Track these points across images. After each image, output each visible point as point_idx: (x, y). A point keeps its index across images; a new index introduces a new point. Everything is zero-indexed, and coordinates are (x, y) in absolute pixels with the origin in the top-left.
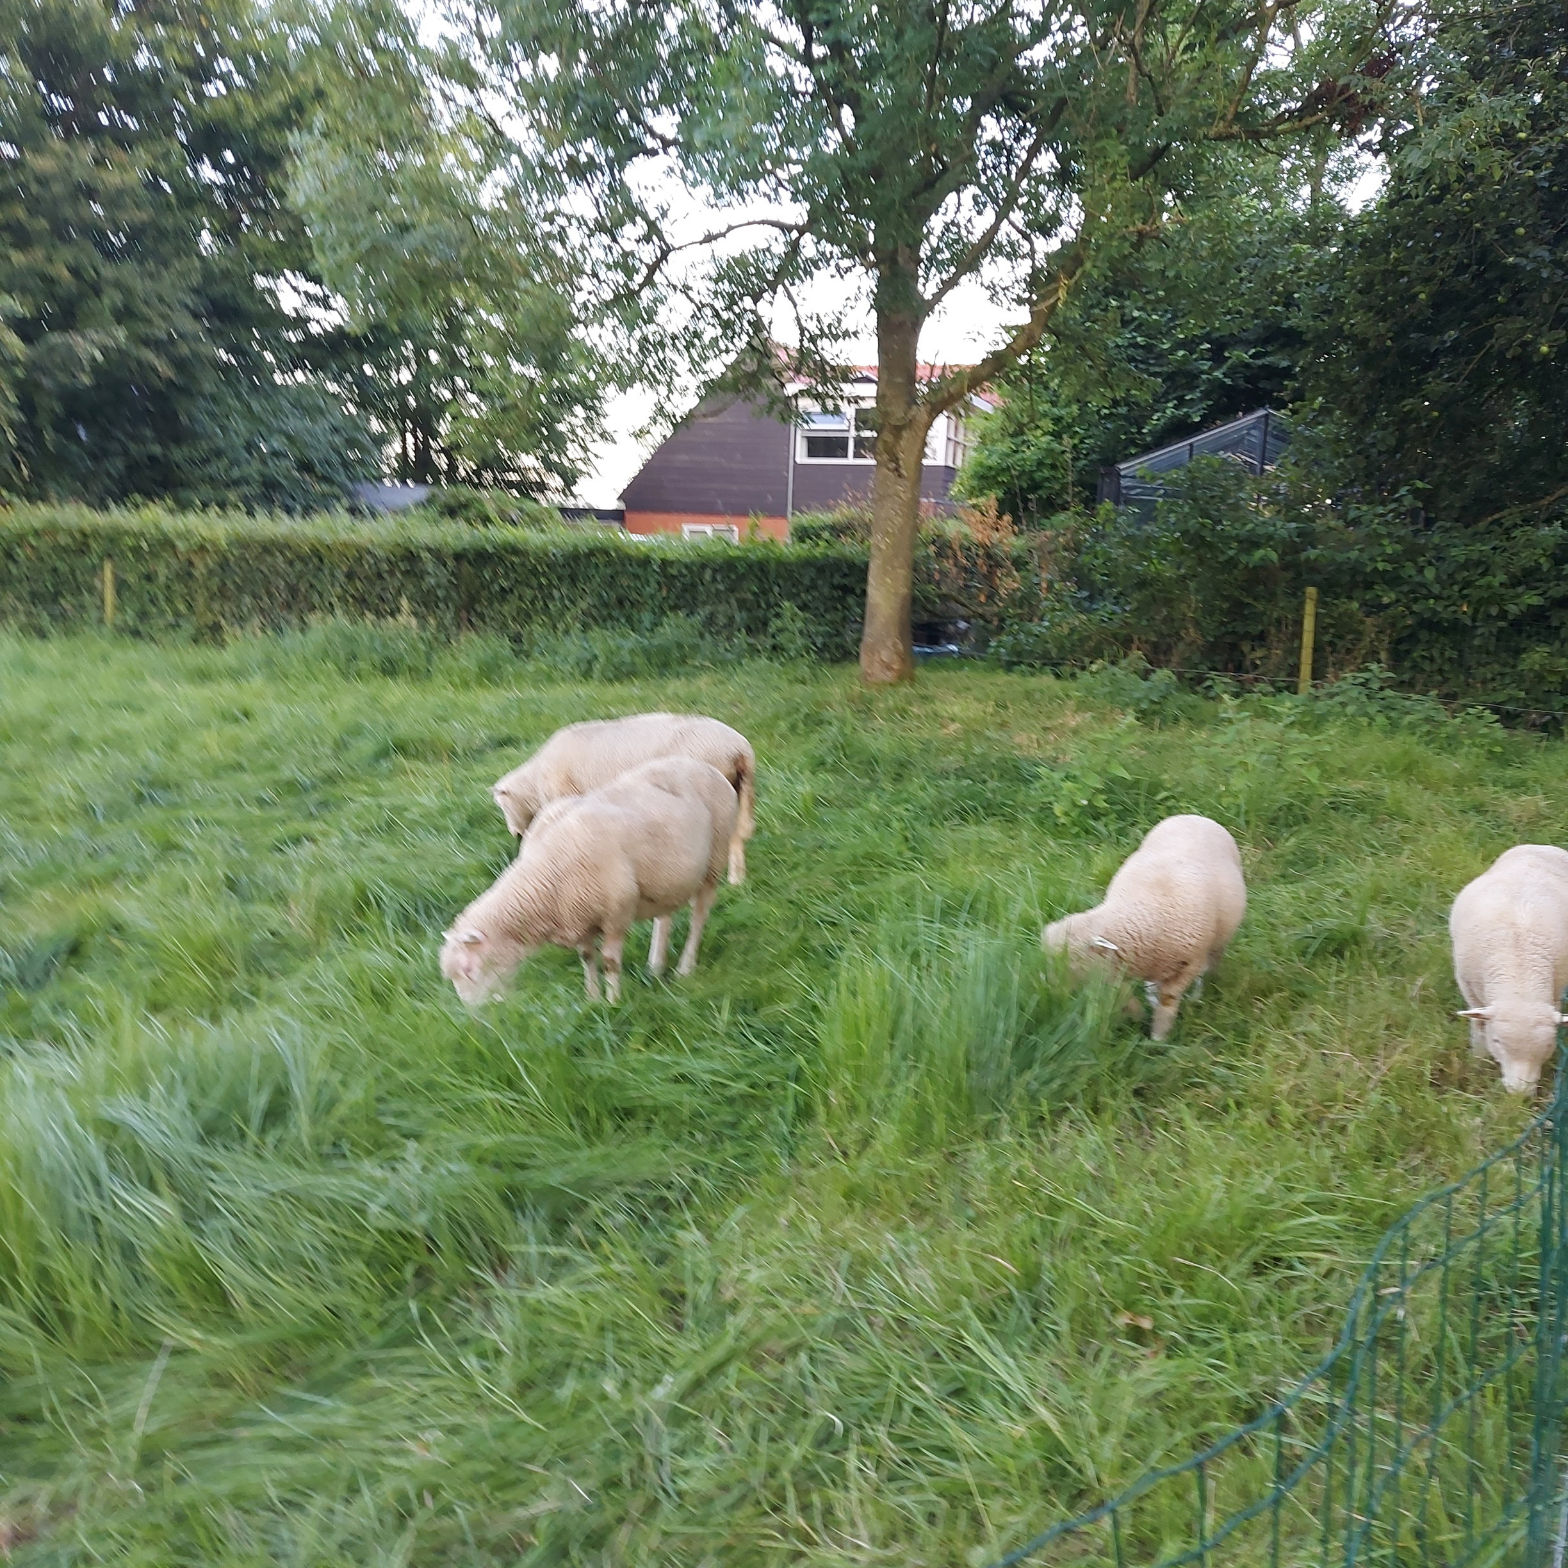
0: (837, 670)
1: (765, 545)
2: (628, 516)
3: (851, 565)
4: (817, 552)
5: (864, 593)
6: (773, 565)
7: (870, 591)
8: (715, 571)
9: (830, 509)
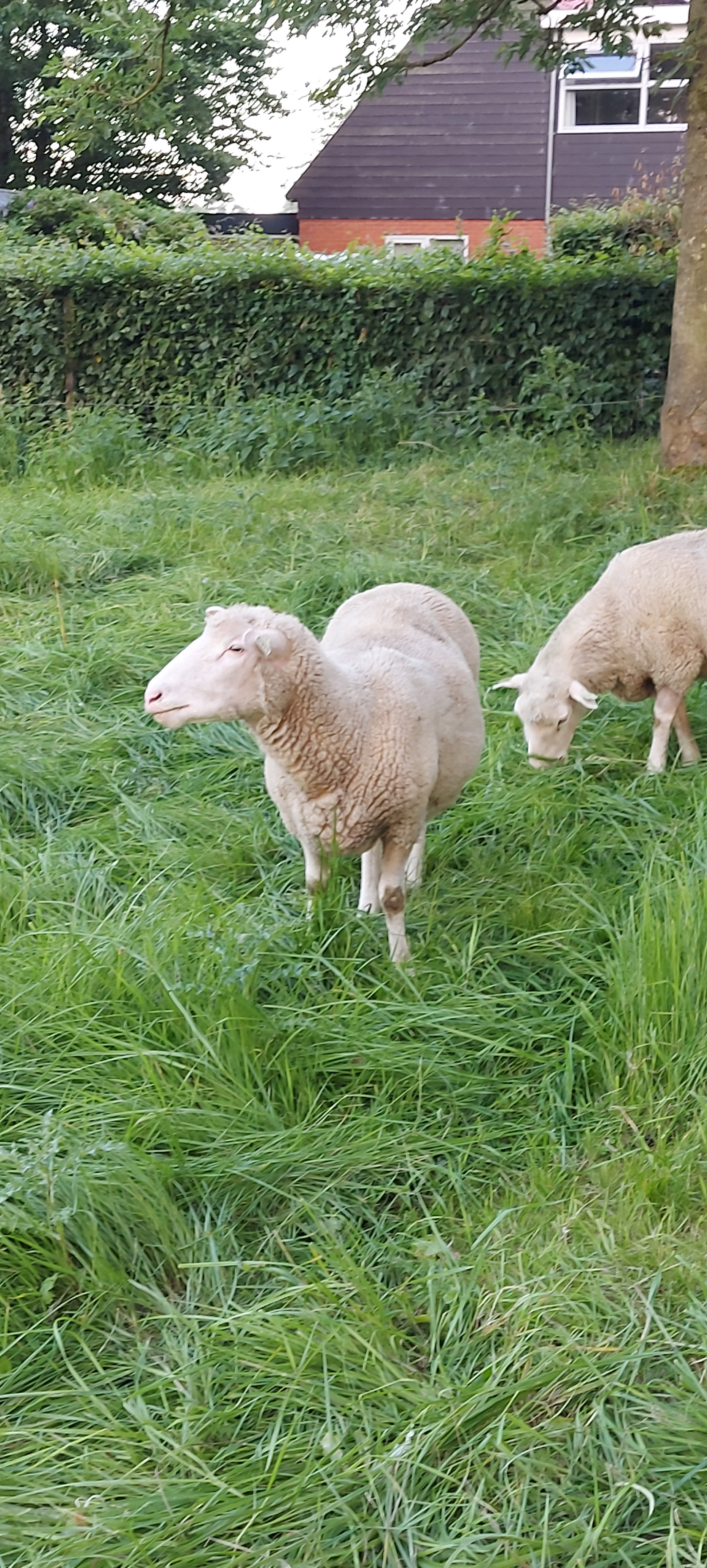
0: (624, 448)
1: (514, 261)
2: (302, 225)
3: (647, 288)
4: (594, 268)
5: (667, 330)
6: (526, 292)
7: (677, 325)
8: (440, 303)
9: (615, 202)
